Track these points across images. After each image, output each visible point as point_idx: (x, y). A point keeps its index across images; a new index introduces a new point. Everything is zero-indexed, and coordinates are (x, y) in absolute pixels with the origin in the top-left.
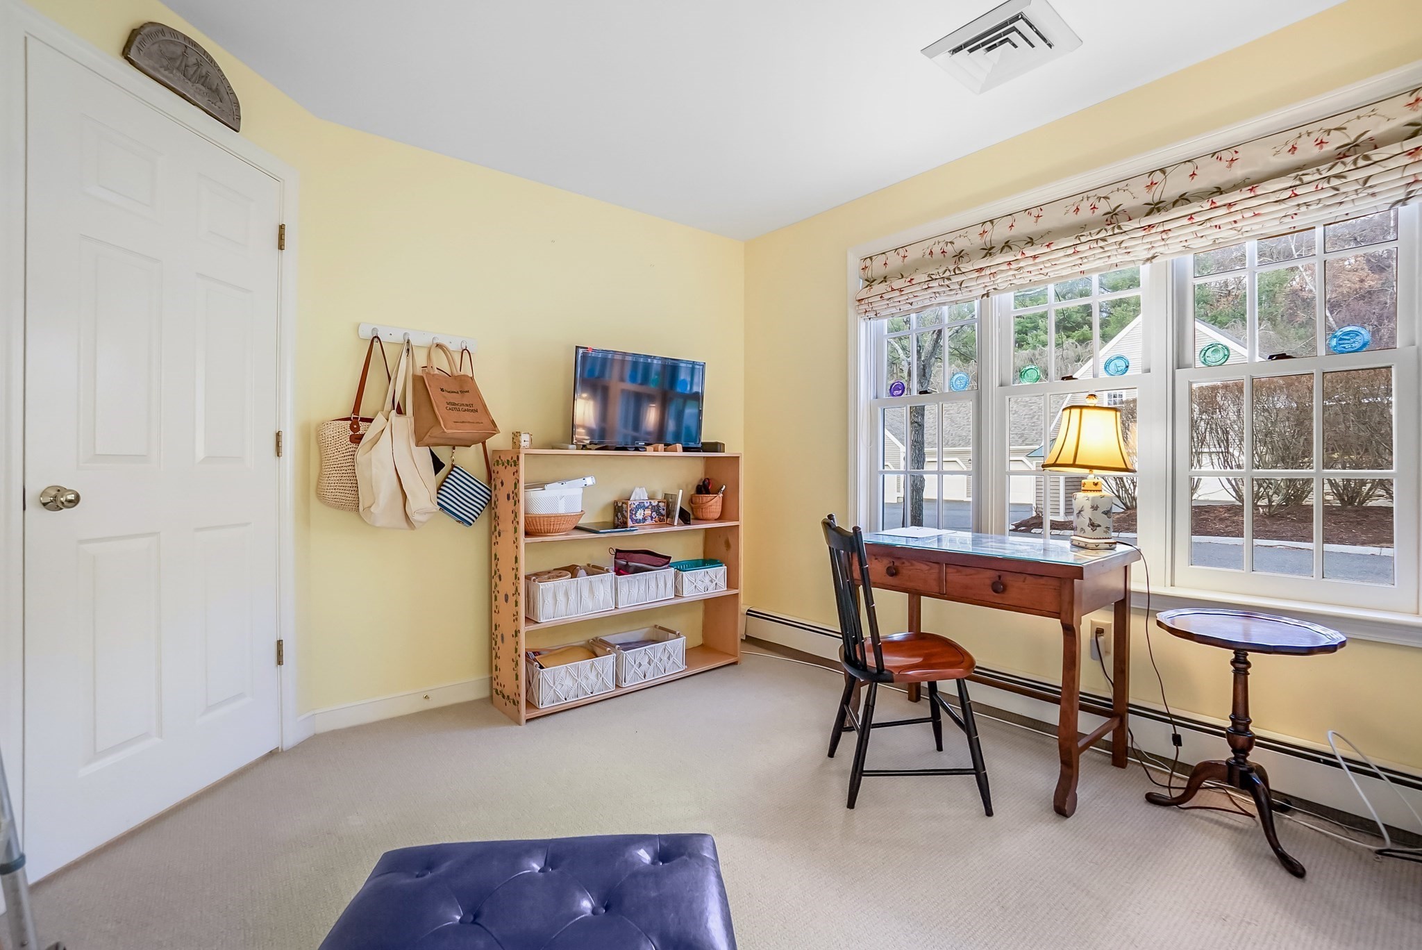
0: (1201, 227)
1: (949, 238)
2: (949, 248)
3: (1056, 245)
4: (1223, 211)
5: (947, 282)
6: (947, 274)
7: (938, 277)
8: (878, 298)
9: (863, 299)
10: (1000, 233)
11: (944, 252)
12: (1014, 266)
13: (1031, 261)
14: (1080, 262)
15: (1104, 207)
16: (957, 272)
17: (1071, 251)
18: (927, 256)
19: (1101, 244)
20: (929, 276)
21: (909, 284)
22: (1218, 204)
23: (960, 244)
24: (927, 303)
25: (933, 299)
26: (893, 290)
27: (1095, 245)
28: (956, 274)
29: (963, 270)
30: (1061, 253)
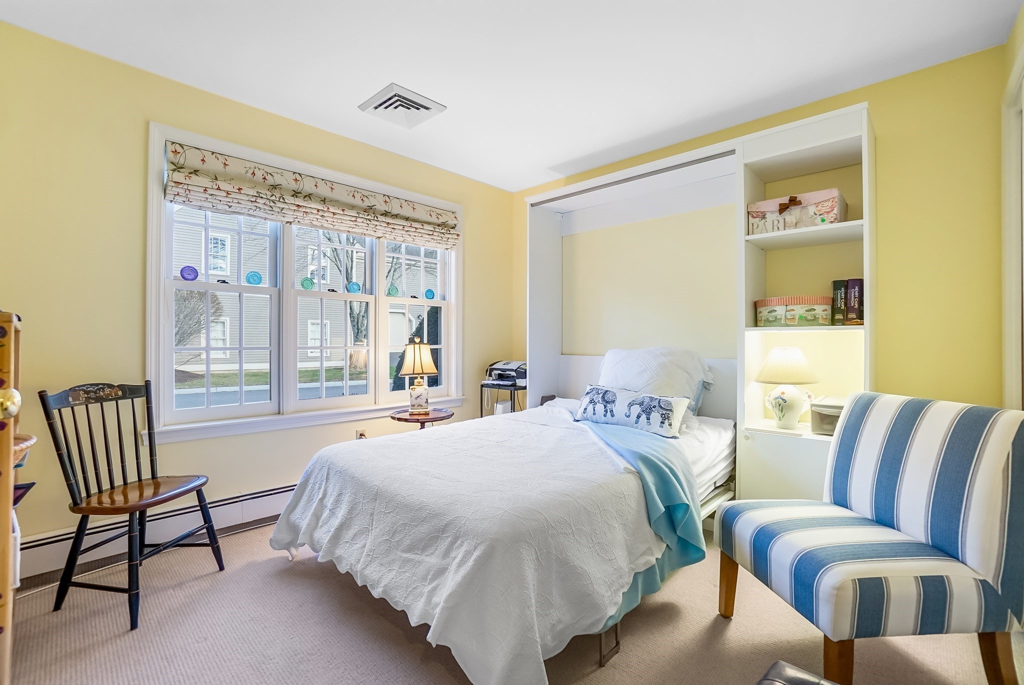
0: (406, 233)
1: (270, 170)
2: (269, 177)
3: (347, 212)
4: (414, 230)
5: (272, 204)
6: (273, 198)
7: (265, 197)
8: (202, 190)
9: (181, 183)
10: (308, 186)
11: (265, 178)
12: (321, 213)
13: (332, 215)
14: (354, 226)
15: (367, 203)
16: (281, 200)
17: (354, 219)
18: (249, 174)
19: (368, 222)
20: (258, 192)
21: (237, 191)
22: (413, 226)
23: (278, 179)
24: (245, 211)
25: (251, 211)
26: (219, 189)
27: (365, 222)
28: (279, 201)
29: (286, 201)
30: (349, 218)
